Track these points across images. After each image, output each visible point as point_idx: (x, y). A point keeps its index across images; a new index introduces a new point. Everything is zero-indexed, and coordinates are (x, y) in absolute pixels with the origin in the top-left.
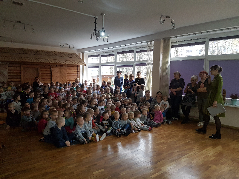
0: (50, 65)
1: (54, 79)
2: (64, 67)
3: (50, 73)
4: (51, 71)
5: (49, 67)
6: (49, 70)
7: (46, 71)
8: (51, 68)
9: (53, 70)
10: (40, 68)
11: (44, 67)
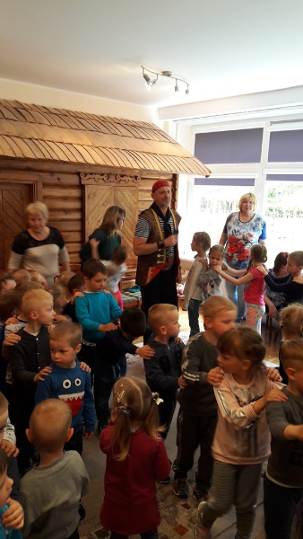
0: (78, 174)
2: (131, 183)
3: (76, 210)
4: (82, 199)
5: (74, 180)
6: (75, 193)
7: (65, 199)
8: (82, 187)
9: (91, 196)
10: (40, 186)
11: (56, 181)
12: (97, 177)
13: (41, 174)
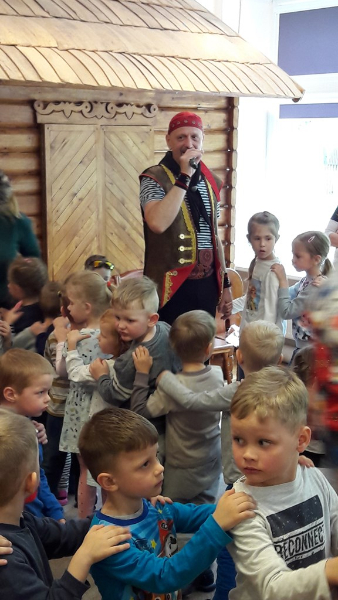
0: (31, 103)
1: (61, 222)
2: (138, 119)
3: (29, 174)
4: (39, 152)
5: (22, 115)
6: (24, 141)
8: (38, 129)
9: (57, 146)
12: (68, 108)
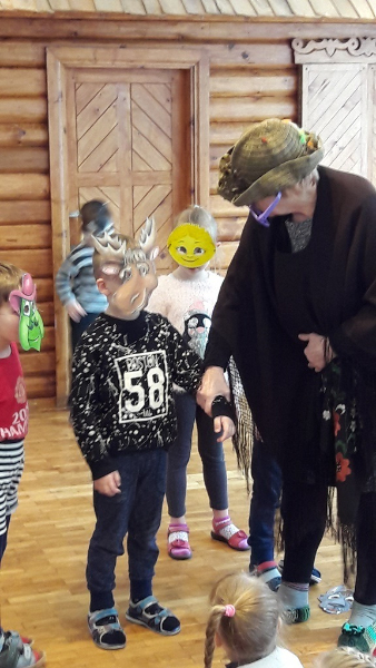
0: (290, 41)
4: (296, 97)
5: (280, 56)
8: (296, 70)
9: (316, 89)
10: (204, 73)
11: (240, 61)
13: (209, 47)
